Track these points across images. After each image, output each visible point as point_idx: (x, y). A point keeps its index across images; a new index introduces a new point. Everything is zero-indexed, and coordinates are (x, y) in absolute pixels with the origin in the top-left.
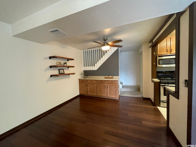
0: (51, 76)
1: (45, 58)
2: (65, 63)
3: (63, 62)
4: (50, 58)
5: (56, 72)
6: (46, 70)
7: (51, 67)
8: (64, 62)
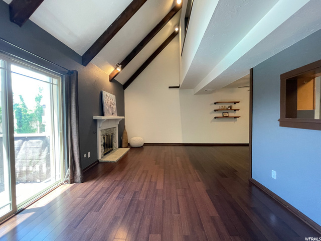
0: (215, 118)
1: (211, 104)
2: (230, 107)
3: (227, 106)
4: (215, 103)
5: (220, 115)
6: (211, 113)
7: (215, 111)
8: (229, 105)
